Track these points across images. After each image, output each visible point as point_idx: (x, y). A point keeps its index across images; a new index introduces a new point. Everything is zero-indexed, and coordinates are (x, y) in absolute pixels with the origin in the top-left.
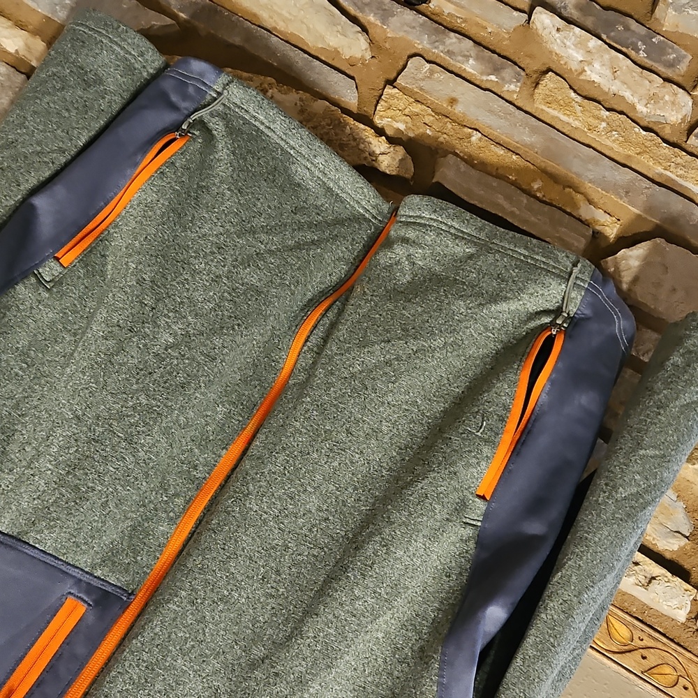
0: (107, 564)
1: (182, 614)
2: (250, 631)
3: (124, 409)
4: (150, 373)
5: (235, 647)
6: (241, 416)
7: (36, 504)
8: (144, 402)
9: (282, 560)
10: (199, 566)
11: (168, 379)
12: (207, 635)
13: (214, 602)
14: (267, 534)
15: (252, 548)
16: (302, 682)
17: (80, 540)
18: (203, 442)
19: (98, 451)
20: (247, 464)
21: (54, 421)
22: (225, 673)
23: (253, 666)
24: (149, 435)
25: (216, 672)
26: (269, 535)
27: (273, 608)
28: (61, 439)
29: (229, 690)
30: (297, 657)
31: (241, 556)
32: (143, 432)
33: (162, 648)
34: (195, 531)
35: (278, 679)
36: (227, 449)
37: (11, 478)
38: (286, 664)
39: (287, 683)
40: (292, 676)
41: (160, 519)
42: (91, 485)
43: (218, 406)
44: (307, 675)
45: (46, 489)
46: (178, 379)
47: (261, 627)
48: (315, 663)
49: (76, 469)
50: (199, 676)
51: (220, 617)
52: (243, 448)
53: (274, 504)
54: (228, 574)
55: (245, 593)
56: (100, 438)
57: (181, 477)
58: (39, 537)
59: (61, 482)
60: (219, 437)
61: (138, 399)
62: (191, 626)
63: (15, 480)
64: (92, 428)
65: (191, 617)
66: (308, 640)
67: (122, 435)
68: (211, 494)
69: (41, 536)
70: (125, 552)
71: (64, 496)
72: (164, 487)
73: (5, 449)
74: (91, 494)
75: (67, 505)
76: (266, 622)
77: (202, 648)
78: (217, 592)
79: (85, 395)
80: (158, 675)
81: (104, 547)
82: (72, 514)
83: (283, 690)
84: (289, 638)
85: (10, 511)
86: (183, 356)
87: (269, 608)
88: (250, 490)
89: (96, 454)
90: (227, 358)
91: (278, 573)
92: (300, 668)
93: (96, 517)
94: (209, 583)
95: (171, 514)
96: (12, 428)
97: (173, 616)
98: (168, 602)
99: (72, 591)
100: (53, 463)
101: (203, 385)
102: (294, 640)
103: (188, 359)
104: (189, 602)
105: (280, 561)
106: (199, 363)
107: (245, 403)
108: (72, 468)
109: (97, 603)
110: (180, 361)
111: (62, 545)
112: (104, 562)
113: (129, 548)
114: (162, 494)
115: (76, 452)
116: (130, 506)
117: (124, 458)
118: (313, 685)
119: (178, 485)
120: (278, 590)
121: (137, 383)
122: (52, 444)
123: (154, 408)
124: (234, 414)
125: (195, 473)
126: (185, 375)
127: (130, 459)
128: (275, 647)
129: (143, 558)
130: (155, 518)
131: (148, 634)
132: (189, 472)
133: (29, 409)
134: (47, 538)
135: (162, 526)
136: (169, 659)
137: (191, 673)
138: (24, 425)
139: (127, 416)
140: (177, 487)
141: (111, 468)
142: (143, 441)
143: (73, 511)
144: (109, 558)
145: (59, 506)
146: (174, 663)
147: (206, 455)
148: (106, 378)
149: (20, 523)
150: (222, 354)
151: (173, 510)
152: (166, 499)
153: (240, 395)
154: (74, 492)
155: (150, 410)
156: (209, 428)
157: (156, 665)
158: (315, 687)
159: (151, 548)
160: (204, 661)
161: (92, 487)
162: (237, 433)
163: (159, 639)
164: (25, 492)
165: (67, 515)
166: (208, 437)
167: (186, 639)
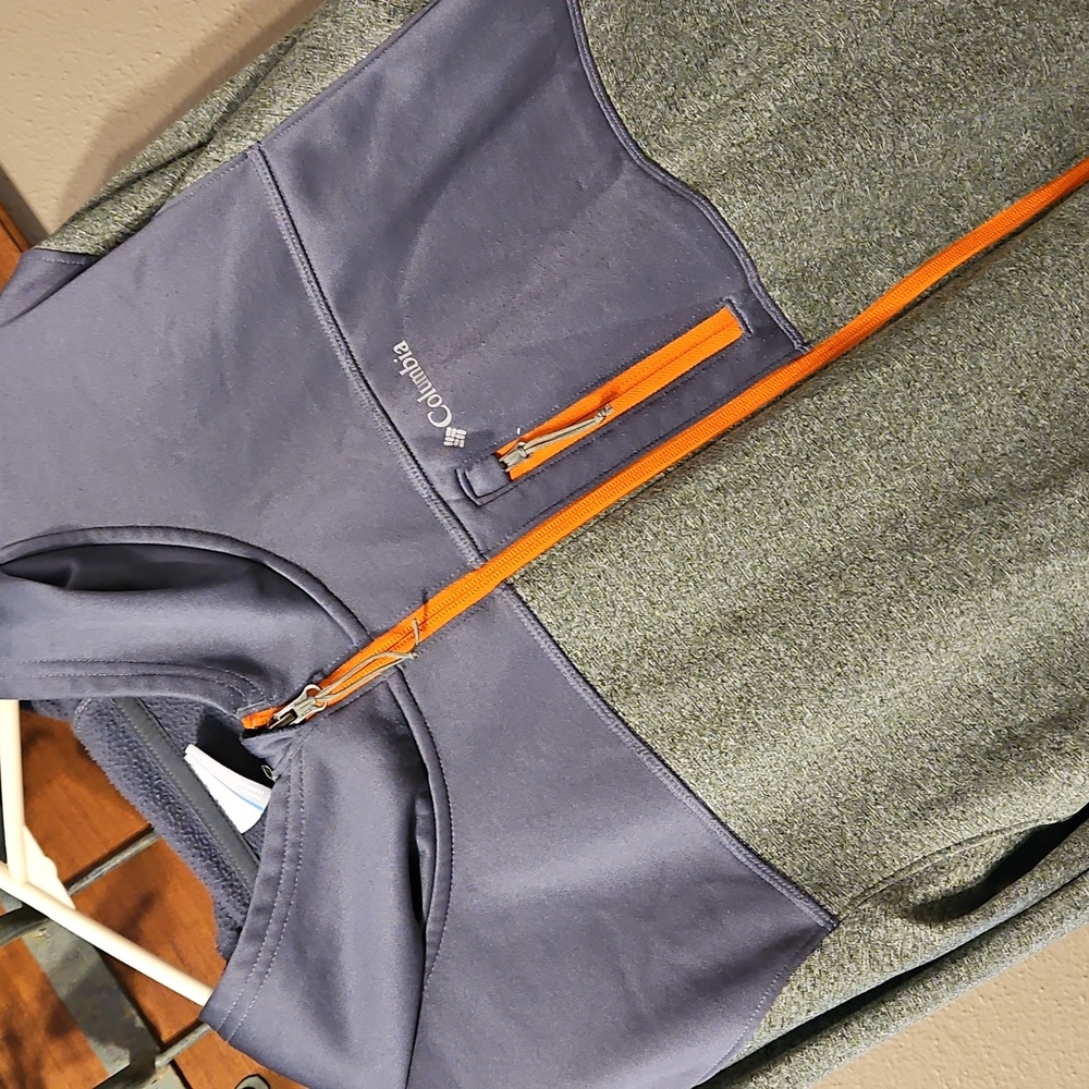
0: (790, 287)
1: (887, 393)
2: (977, 458)
3: (904, 68)
4: (961, 31)
5: (947, 469)
6: (1052, 163)
7: (734, 153)
8: (938, 70)
9: (1058, 381)
10: (933, 338)
11: (983, 51)
12: (913, 435)
13: (939, 395)
14: (1051, 335)
15: (1022, 345)
16: (1039, 551)
17: (777, 229)
18: (982, 177)
19: (847, 113)
20: (1048, 228)
21: (796, 45)
22: (920, 497)
23: (969, 503)
24: (926, 122)
25: (906, 491)
26: (1053, 338)
27: (1022, 441)
28: (802, 72)
29: (920, 521)
30: (1046, 515)
31: (1001, 349)
32: (921, 113)
33: (844, 425)
34: (927, 297)
35: (1005, 532)
36: (1013, 202)
37: (703, 105)
38: (1024, 517)
39: (1018, 542)
40: (1029, 537)
41: (881, 260)
42: (821, 157)
43: (1026, 132)
44: (1051, 545)
45: (755, 137)
46: (998, 56)
47: (996, 459)
48: (1069, 534)
49: (809, 126)
50: (883, 485)
51: (940, 420)
52: (1037, 210)
53: (1078, 297)
54: (973, 366)
55: (987, 402)
56: (856, 96)
57: (932, 214)
58: (726, 198)
59: (779, 136)
60: (1009, 178)
61: (930, 62)
62: (896, 414)
63: (709, 110)
64: (849, 77)
65: (899, 400)
66: (1072, 499)
67: (888, 104)
68: (969, 256)
69: (730, 199)
70: (819, 283)
71: (779, 156)
72: (902, 217)
73: (707, 60)
74: (817, 170)
75: (779, 171)
76: (1004, 454)
77: (900, 451)
78: (950, 384)
79: (859, 21)
80: (828, 458)
81: (797, 261)
82: (782, 185)
83: (1008, 549)
84: (1040, 486)
85: (693, 148)
86: (1018, 25)
87: (1016, 437)
88: (1045, 264)
89: (843, 116)
90: (1078, 58)
91: (1046, 396)
92: (1044, 531)
93: (809, 208)
94: (941, 368)
95: (900, 260)
96: (726, 35)
97: (873, 389)
98: (871, 368)
99: (734, 302)
100: (777, 103)
101: (1028, 83)
102: (1047, 490)
103: (1023, 32)
104: (903, 381)
105: (1054, 381)
106: (1037, 47)
107: (1065, 145)
108: (801, 121)
109: (760, 332)
110: (1010, 30)
111: (752, 225)
112: (788, 282)
113: (826, 278)
114: (896, 227)
115: (814, 101)
116: (855, 218)
117: (880, 139)
118: (1054, 562)
119: (924, 223)
120: (1038, 420)
121: (936, 38)
122: (785, 75)
123: (949, 85)
124: (1043, 154)
125: (955, 216)
126: (1010, 56)
127: (886, 145)
128: (1012, 491)
129: (839, 304)
130: (874, 256)
131: (829, 399)
132: (947, 211)
133: (759, 17)
134: (737, 205)
135: (881, 271)
136: (849, 443)
137: (872, 476)
138: (744, 37)
139: (907, 81)
140: (922, 226)
141: (858, 146)
142: (915, 126)
143: (785, 183)
144: (796, 281)
145: (768, 167)
146: (855, 452)
147: (981, 197)
148: (897, 9)
149: (702, 170)
150: (1074, 49)
151: (904, 255)
152: (899, 235)
153: (1062, 130)
154: (795, 156)
155: (941, 85)
156: (998, 160)
157: (828, 443)
158: (1055, 566)
159: (855, 294)
160: (895, 469)
161: (822, 161)
162: (1036, 184)
163: (844, 412)
164: (724, 129)
165: (775, 186)
166: (992, 172)
167: (882, 428)
